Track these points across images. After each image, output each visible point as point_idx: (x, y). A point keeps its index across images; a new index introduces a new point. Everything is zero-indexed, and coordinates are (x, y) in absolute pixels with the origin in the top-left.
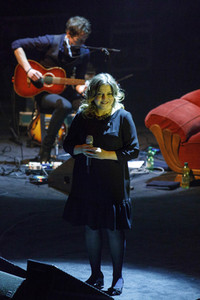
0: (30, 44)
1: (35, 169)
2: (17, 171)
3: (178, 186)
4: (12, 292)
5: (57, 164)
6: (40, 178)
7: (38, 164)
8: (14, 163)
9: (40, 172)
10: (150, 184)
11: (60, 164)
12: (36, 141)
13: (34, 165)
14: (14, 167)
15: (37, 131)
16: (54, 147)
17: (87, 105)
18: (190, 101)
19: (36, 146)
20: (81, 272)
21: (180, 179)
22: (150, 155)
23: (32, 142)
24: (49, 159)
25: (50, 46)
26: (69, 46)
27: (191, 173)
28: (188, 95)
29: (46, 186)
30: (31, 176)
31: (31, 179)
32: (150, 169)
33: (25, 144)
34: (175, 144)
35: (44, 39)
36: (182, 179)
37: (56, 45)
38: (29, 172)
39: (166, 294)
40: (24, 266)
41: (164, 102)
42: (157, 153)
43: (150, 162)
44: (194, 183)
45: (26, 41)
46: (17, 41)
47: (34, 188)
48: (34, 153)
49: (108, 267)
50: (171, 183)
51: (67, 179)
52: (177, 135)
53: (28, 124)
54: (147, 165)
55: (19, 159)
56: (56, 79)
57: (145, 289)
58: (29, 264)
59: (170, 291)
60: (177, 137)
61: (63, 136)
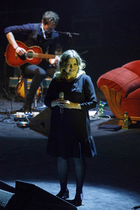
0: (18, 30)
1: (21, 117)
2: (8, 118)
3: (120, 128)
4: (5, 203)
5: (36, 114)
6: (24, 123)
7: (23, 114)
8: (6, 113)
9: (24, 119)
10: (101, 127)
11: (38, 113)
12: (21, 97)
13: (20, 114)
14: (6, 116)
15: (22, 91)
16: (34, 102)
17: (59, 72)
18: (128, 69)
19: (21, 101)
20: (53, 189)
21: (121, 123)
22: (101, 107)
23: (19, 99)
24: (30, 110)
25: (31, 32)
26: (44, 31)
27: (129, 119)
28: (127, 65)
29: (28, 129)
30: (18, 122)
31: (18, 124)
32: (101, 117)
33: (14, 99)
34: (118, 99)
35: (27, 26)
36: (123, 123)
37: (36, 31)
38: (17, 119)
39: (113, 204)
40: (13, 185)
41: (110, 70)
42: (106, 105)
43: (100, 112)
44: (131, 126)
45: (14, 27)
46: (9, 28)
47: (20, 130)
48: (20, 106)
49: (72, 185)
50: (115, 126)
51: (43, 124)
52: (120, 93)
53: (15, 86)
54: (99, 114)
55: (9, 110)
56: (35, 54)
57: (97, 200)
58: (17, 183)
59: (115, 202)
60: (119, 94)
61: (40, 94)
